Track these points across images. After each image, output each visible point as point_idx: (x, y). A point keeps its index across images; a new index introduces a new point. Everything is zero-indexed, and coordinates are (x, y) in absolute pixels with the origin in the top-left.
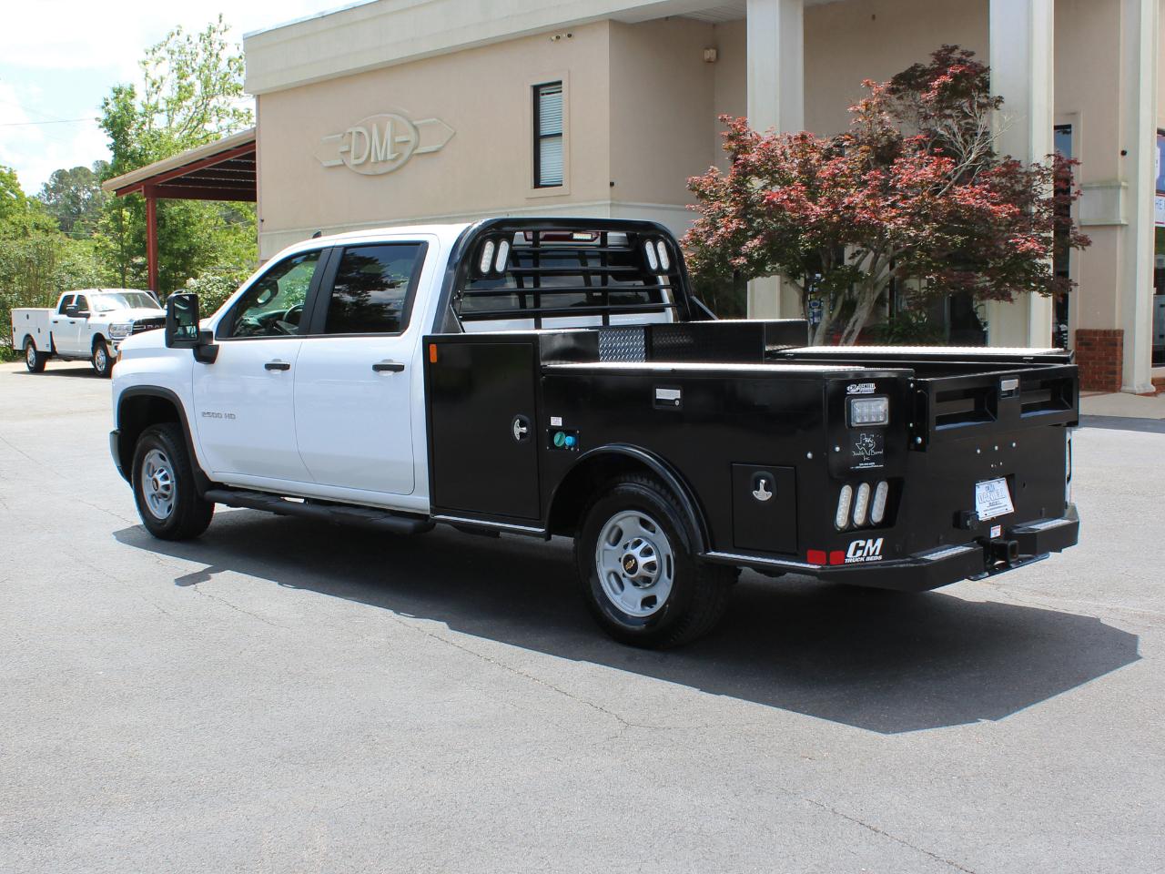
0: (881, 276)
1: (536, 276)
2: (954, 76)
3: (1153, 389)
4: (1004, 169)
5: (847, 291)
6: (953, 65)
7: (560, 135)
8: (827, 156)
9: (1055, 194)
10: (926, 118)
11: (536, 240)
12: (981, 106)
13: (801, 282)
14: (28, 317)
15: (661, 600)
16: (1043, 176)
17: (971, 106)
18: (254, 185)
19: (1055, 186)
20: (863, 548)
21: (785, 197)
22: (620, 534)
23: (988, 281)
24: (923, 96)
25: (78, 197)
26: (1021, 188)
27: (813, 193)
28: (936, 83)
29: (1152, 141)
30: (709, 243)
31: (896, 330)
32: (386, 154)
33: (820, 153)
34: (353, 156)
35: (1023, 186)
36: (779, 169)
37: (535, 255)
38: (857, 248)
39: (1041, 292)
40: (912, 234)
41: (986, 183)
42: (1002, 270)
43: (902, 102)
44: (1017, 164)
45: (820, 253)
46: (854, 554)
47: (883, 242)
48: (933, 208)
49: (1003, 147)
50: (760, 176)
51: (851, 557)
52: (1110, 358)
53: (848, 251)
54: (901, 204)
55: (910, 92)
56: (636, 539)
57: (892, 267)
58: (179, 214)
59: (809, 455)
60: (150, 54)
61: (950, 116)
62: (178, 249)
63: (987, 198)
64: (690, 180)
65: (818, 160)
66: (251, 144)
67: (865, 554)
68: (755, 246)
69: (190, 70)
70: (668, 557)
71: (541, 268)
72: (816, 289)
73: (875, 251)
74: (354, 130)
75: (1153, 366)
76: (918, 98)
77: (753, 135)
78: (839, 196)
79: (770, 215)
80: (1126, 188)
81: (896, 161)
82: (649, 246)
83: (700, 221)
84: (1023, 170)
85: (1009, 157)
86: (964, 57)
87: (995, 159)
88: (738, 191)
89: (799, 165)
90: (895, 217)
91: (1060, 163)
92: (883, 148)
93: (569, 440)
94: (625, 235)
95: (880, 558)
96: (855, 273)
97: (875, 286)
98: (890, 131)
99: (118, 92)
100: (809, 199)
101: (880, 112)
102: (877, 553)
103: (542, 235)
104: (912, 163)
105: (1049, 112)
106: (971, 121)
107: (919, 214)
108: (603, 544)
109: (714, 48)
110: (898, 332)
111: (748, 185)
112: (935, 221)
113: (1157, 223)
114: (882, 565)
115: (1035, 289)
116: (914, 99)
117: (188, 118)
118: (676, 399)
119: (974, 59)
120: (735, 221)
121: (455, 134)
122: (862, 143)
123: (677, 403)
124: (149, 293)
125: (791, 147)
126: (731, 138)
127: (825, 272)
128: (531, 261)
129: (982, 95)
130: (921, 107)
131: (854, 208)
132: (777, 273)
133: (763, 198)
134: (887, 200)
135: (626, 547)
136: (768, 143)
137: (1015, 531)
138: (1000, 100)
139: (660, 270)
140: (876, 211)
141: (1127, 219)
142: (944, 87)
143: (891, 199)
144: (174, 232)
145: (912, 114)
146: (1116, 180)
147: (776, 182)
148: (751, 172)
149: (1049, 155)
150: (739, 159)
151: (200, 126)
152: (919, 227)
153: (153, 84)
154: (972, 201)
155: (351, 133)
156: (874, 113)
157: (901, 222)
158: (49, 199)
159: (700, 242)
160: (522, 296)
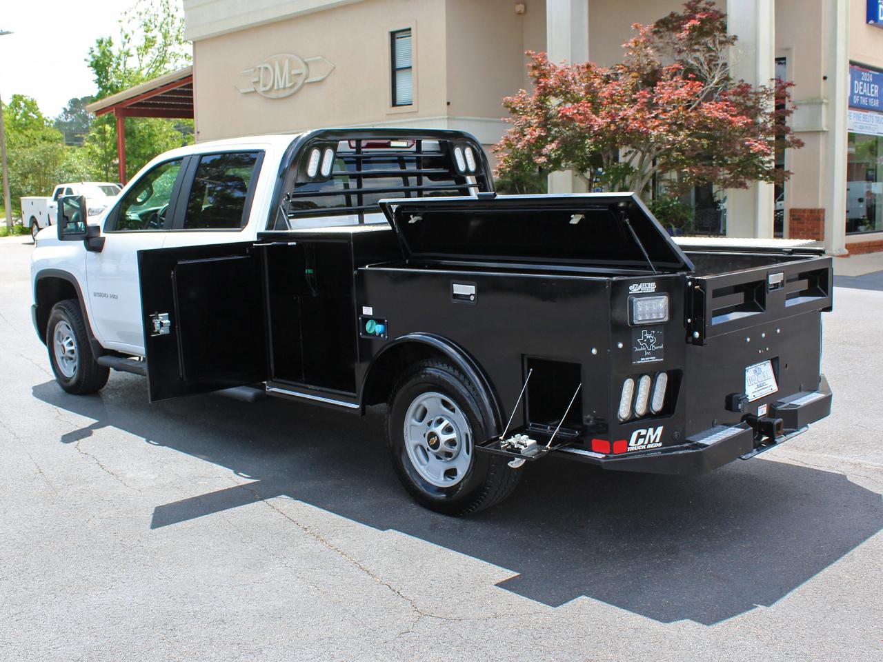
0: (646, 171)
1: (359, 178)
2: (701, 20)
3: (846, 252)
4: (739, 90)
5: (621, 181)
6: (700, 12)
7: (410, 67)
8: (607, 80)
9: (776, 109)
10: (680, 52)
11: (358, 147)
12: (721, 43)
13: (588, 175)
14: (32, 203)
15: (461, 473)
16: (767, 95)
17: (714, 42)
18: (192, 107)
19: (776, 103)
20: (644, 437)
21: (575, 111)
22: (425, 412)
23: (727, 174)
24: (678, 35)
25: (87, 117)
26: (752, 104)
27: (596, 108)
28: (687, 25)
29: (845, 70)
30: (519, 146)
31: (657, 209)
32: (285, 84)
33: (601, 79)
34: (261, 86)
35: (754, 102)
36: (570, 90)
37: (358, 160)
38: (628, 149)
39: (766, 180)
40: (671, 139)
41: (726, 101)
42: (738, 165)
43: (662, 40)
44: (748, 86)
45: (601, 153)
46: (636, 442)
47: (649, 144)
48: (687, 119)
49: (737, 74)
50: (556, 95)
51: (634, 445)
52: (815, 229)
53: (622, 152)
54: (662, 116)
55: (668, 33)
56: (438, 418)
57: (654, 164)
58: (145, 128)
59: (594, 351)
60: (123, 15)
61: (698, 50)
62: (145, 153)
63: (726, 112)
64: (504, 99)
65: (599, 84)
66: (189, 78)
67: (646, 443)
68: (553, 149)
69: (153, 26)
70: (467, 435)
71: (363, 171)
72: (598, 180)
73: (643, 152)
74: (262, 66)
75: (846, 235)
76: (674, 37)
77: (552, 66)
78: (615, 110)
79: (564, 125)
80: (827, 104)
81: (658, 83)
82: (458, 152)
83: (512, 130)
84: (753, 91)
85: (743, 81)
86: (708, 6)
87: (732, 82)
88: (540, 108)
89: (586, 87)
90: (658, 126)
91: (780, 85)
92: (648, 74)
93: (379, 328)
94: (438, 142)
95: (660, 444)
96: (627, 168)
97: (643, 177)
98: (653, 62)
99: (101, 42)
100: (594, 113)
101: (646, 47)
102: (657, 440)
103: (364, 143)
104: (670, 86)
105: (771, 47)
106: (713, 54)
107: (675, 124)
108: (410, 421)
109: (522, 4)
110: (659, 211)
111: (548, 103)
112: (688, 128)
113: (849, 129)
114: (663, 451)
115: (762, 179)
116: (671, 38)
117: (153, 60)
118: (471, 295)
119: (715, 8)
120: (537, 130)
121: (334, 68)
122: (633, 71)
123: (472, 298)
124: (119, 186)
125: (579, 74)
126: (534, 68)
127: (605, 167)
128: (355, 165)
129: (722, 35)
130: (676, 44)
131: (627, 120)
132: (569, 168)
133: (559, 112)
134: (652, 113)
135: (429, 424)
136: (562, 71)
137: (779, 408)
138: (735, 38)
139: (467, 172)
140: (644, 121)
141: (827, 126)
142: (694, 28)
143: (655, 113)
144: (143, 141)
145: (669, 49)
146: (819, 97)
147: (568, 100)
148: (549, 93)
149: (772, 79)
150: (541, 83)
151: (162, 66)
152: (676, 134)
153: (126, 37)
154: (716, 114)
155: (260, 68)
156: (641, 48)
157: (662, 130)
158: (66, 119)
159: (512, 145)
160: (348, 195)
